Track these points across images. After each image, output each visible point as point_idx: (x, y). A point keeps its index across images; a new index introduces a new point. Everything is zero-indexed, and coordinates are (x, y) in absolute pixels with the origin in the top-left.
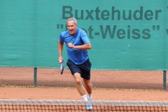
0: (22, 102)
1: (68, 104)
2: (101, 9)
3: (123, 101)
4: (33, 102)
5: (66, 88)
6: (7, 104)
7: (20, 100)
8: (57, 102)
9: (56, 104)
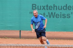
0: (15, 45)
1: (34, 46)
2: (49, 5)
3: (58, 45)
4: (19, 45)
5: (34, 39)
6: (8, 46)
7: (14, 44)
8: (29, 45)
9: (29, 46)
